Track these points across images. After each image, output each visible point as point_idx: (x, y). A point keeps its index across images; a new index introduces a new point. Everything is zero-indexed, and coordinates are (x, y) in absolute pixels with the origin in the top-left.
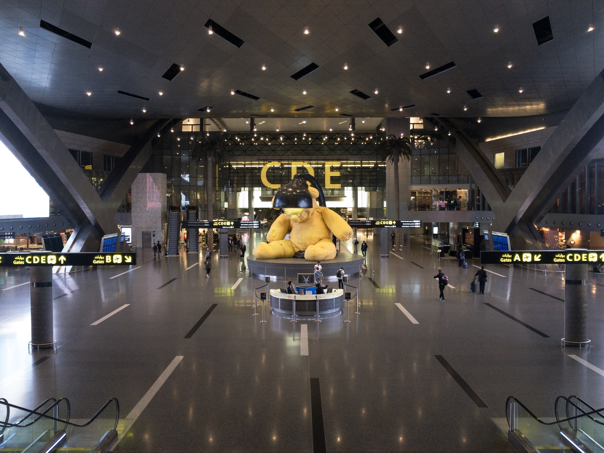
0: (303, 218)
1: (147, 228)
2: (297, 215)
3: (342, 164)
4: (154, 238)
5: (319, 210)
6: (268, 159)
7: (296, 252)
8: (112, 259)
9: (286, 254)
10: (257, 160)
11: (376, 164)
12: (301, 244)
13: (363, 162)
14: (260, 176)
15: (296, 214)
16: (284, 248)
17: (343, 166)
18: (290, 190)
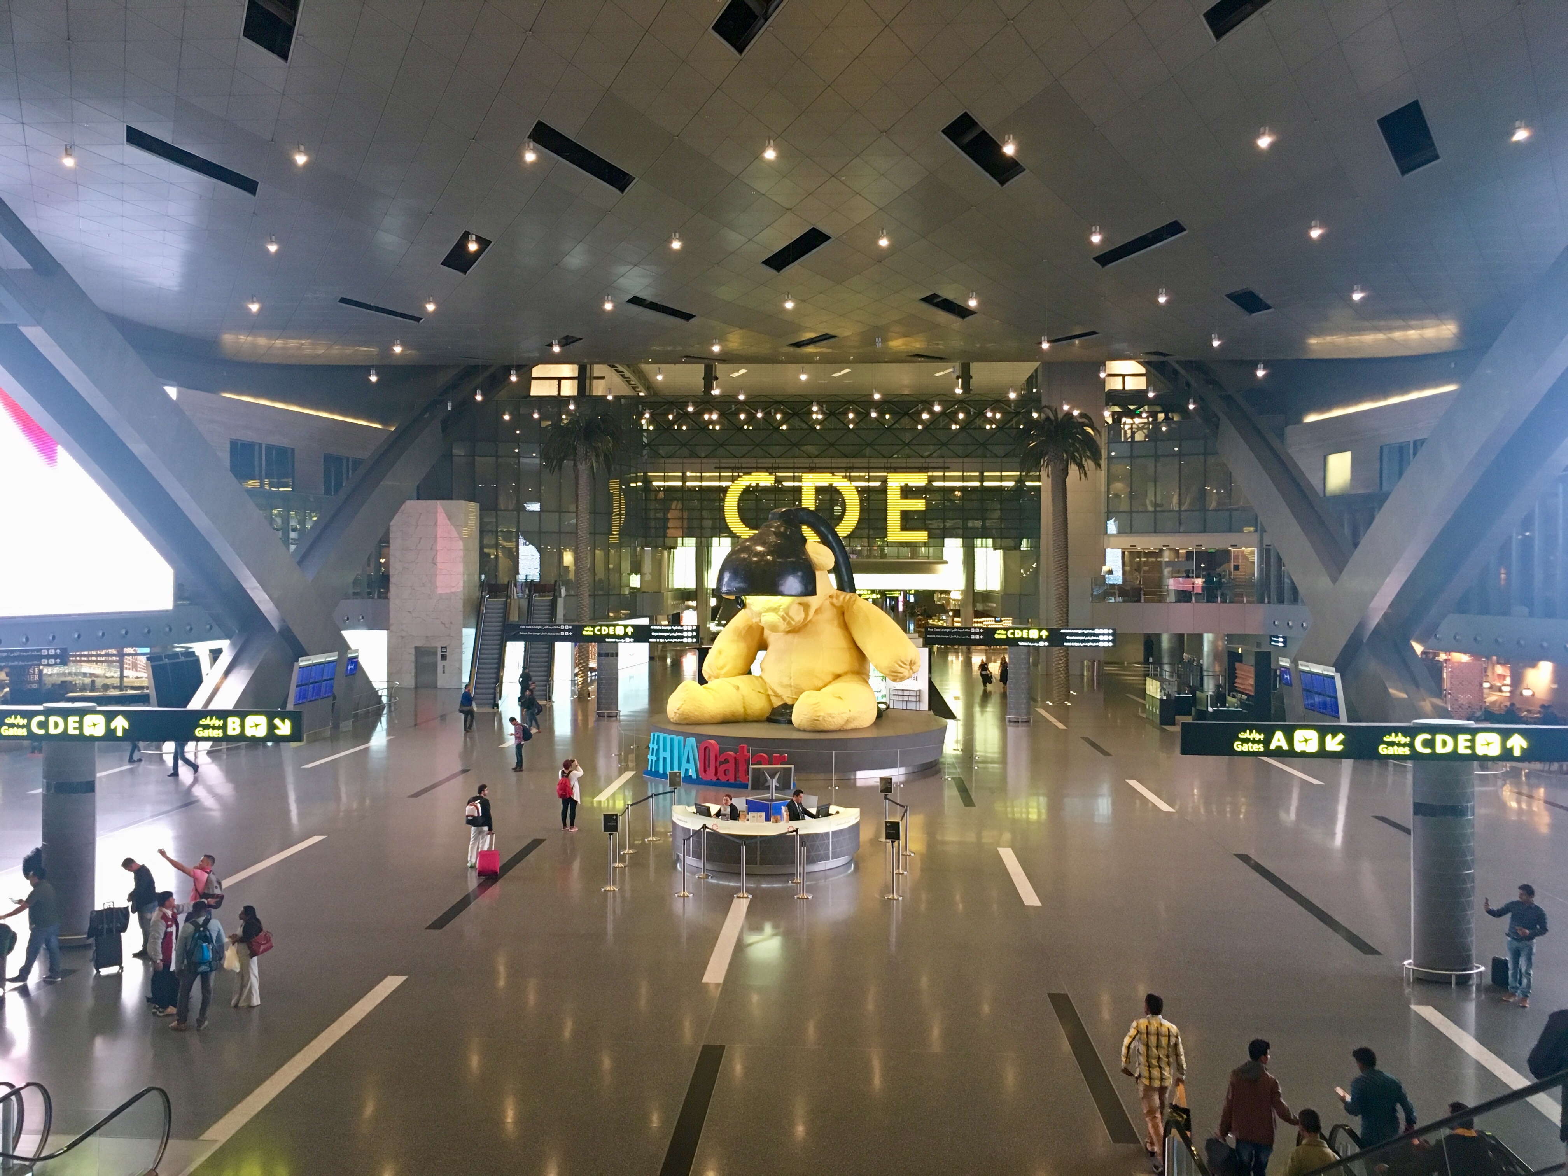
0: (793, 620)
1: (427, 637)
2: (777, 613)
3: (931, 480)
4: (444, 662)
5: (835, 601)
6: (744, 465)
7: (775, 707)
8: (242, 726)
9: (749, 712)
10: (716, 468)
11: (1020, 481)
12: (786, 686)
13: (986, 474)
14: (722, 509)
15: (775, 610)
16: (743, 696)
17: (935, 484)
18: (760, 548)
